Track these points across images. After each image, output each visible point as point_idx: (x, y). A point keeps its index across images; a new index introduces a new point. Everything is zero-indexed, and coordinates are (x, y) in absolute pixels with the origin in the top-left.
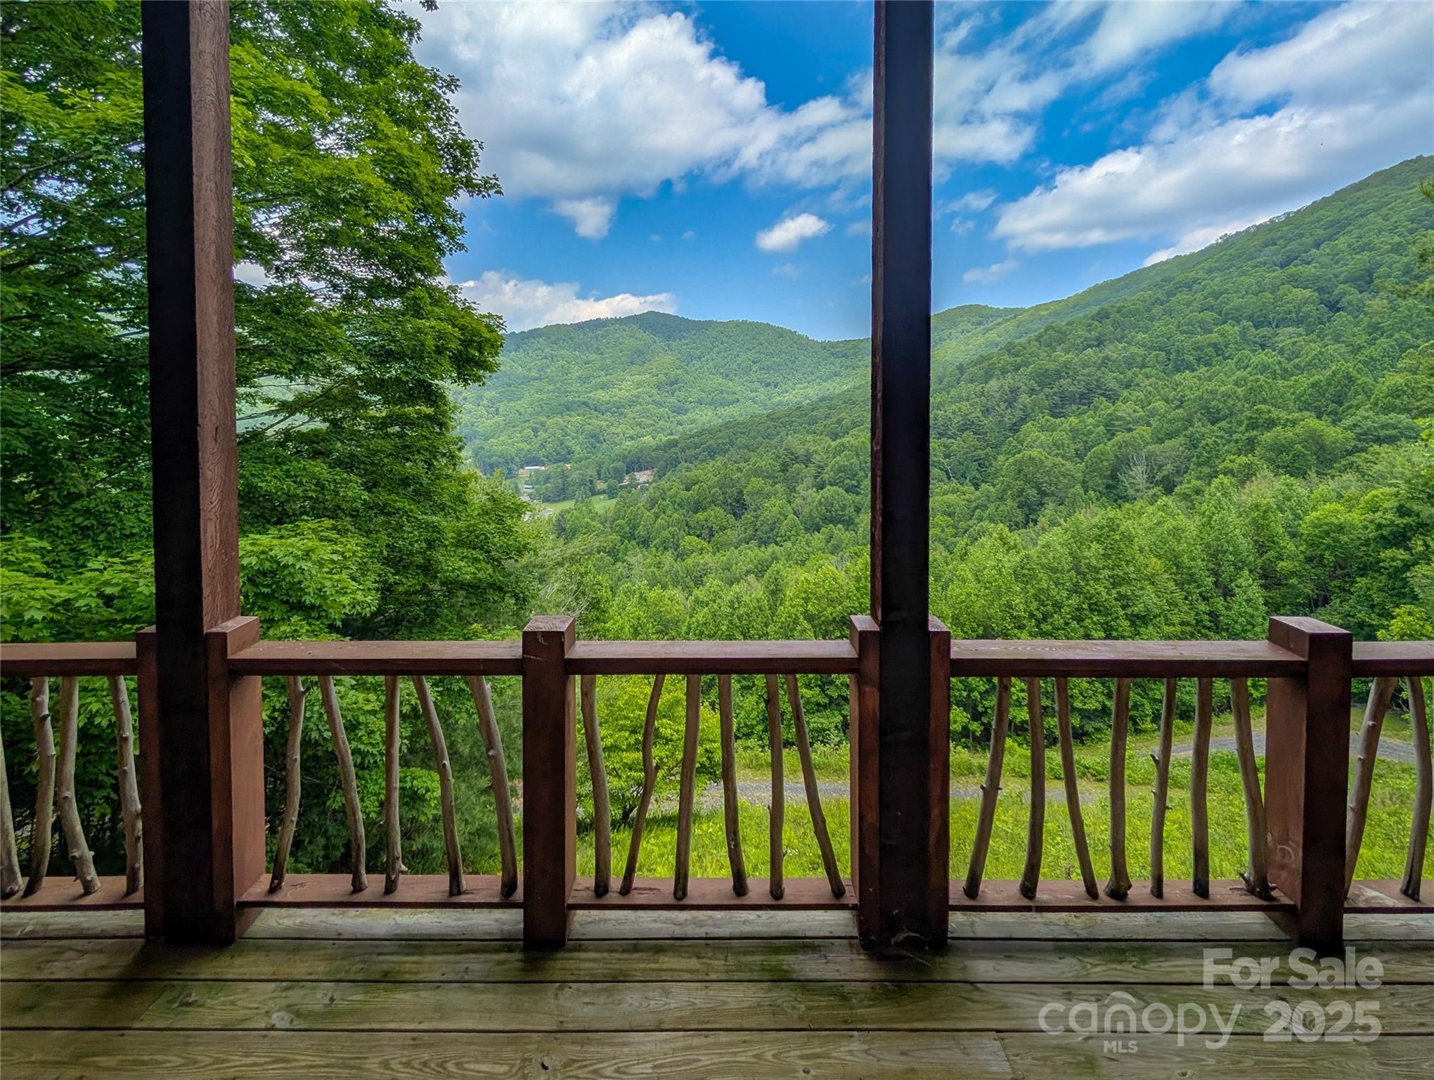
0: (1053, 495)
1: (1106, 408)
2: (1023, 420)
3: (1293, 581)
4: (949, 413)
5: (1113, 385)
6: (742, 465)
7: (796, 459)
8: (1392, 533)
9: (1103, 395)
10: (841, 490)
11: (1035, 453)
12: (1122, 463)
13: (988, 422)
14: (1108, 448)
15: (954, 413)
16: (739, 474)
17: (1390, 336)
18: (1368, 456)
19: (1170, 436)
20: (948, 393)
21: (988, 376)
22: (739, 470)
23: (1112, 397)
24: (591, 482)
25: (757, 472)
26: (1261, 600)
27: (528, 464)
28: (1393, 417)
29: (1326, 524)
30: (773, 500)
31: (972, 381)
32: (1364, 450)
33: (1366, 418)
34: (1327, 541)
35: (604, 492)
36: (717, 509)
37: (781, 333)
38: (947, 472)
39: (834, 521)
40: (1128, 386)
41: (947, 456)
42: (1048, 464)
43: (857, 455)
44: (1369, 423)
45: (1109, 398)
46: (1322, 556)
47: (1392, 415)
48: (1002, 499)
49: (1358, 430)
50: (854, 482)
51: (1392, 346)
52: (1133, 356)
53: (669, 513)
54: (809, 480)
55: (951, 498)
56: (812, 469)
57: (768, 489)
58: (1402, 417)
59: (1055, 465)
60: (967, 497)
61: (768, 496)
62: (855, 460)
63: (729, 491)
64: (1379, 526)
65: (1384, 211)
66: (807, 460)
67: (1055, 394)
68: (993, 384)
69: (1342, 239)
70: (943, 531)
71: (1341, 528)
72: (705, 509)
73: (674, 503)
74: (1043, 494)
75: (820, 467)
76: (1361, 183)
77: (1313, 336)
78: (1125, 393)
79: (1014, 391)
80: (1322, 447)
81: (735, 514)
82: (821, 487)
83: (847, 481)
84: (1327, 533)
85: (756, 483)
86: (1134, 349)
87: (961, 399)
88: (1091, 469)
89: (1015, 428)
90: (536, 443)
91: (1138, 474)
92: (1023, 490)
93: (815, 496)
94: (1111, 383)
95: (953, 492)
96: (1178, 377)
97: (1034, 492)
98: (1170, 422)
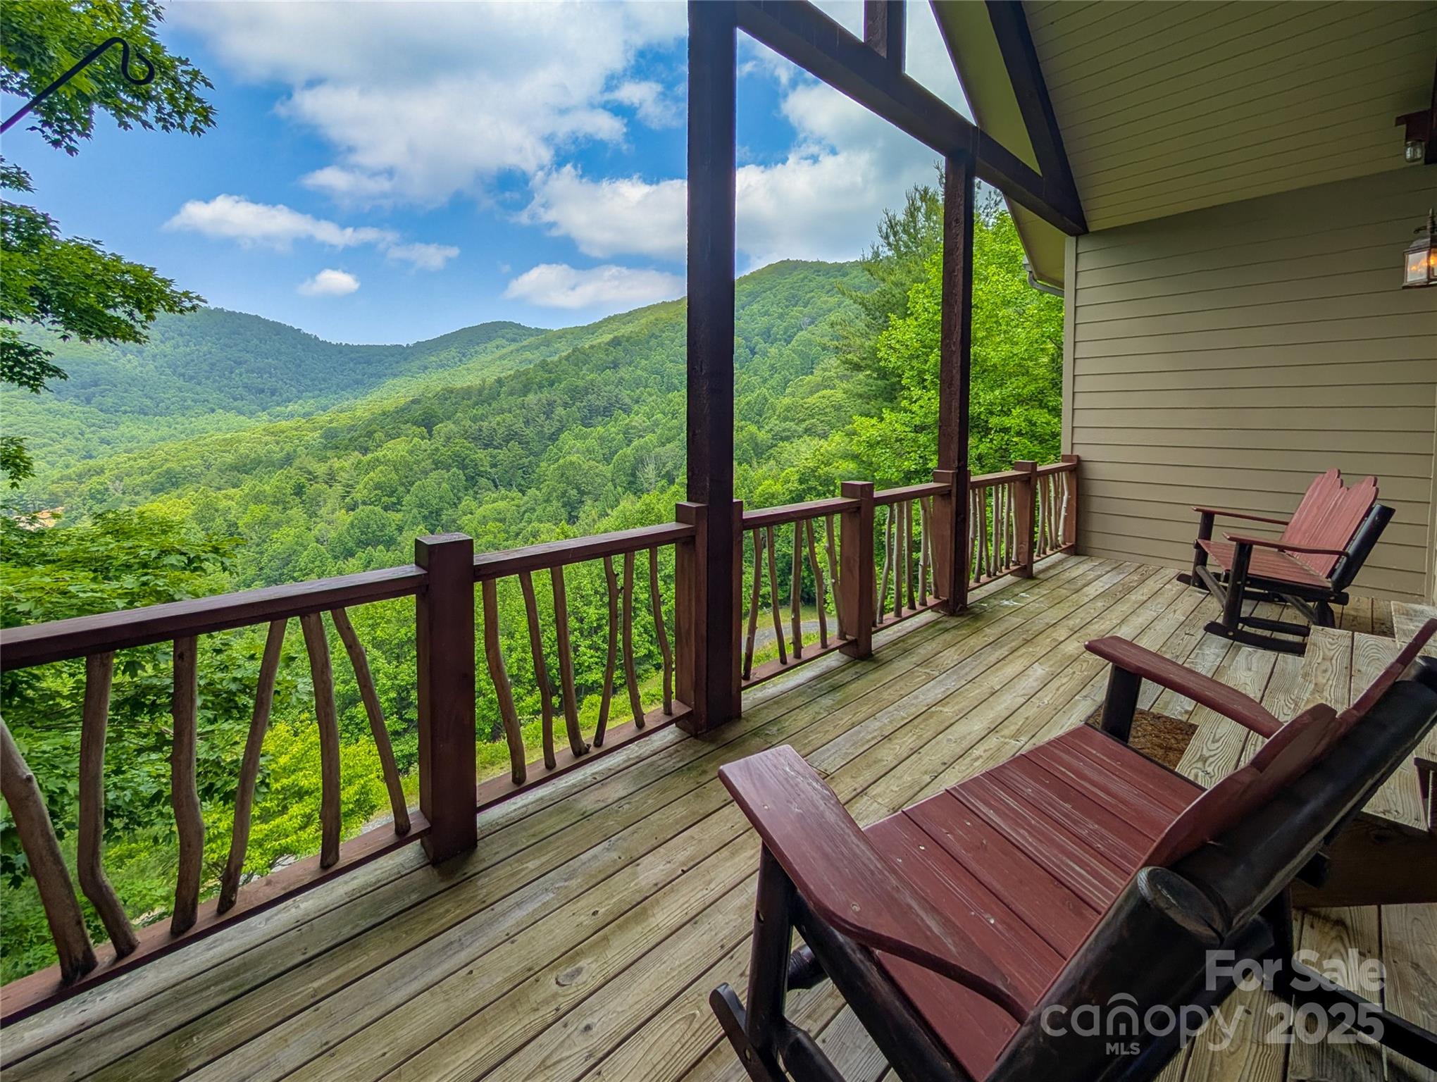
0: (589, 493)
1: (624, 420)
2: (560, 430)
4: (494, 424)
5: (627, 400)
7: (315, 479)
9: (620, 408)
10: (378, 509)
11: (574, 458)
12: (640, 462)
13: (529, 432)
14: (629, 452)
15: (498, 424)
17: (780, 373)
18: (778, 449)
19: (669, 440)
20: (490, 405)
21: (526, 390)
23: (627, 410)
25: (257, 498)
28: (788, 424)
30: (285, 529)
31: (511, 394)
32: (776, 445)
33: (775, 426)
38: (494, 481)
39: (375, 542)
40: (637, 402)
41: (494, 466)
42: (585, 466)
43: (396, 470)
44: (777, 428)
45: (625, 411)
48: (547, 501)
49: (772, 433)
50: (394, 500)
51: (781, 380)
52: (640, 377)
54: (335, 502)
55: (501, 505)
56: (339, 488)
57: (275, 516)
59: (591, 468)
60: (516, 502)
61: (277, 525)
62: (394, 476)
64: (791, 491)
65: (774, 291)
67: (585, 407)
68: (531, 398)
69: (755, 306)
70: (495, 537)
74: (582, 493)
75: (348, 486)
78: (636, 407)
79: (551, 404)
80: (757, 444)
82: (352, 507)
83: (384, 499)
86: (639, 372)
87: (502, 411)
88: (618, 469)
89: (554, 437)
91: (650, 471)
92: (566, 491)
93: (344, 517)
94: (625, 396)
95: (502, 499)
96: (670, 396)
97: (574, 492)
98: (670, 430)
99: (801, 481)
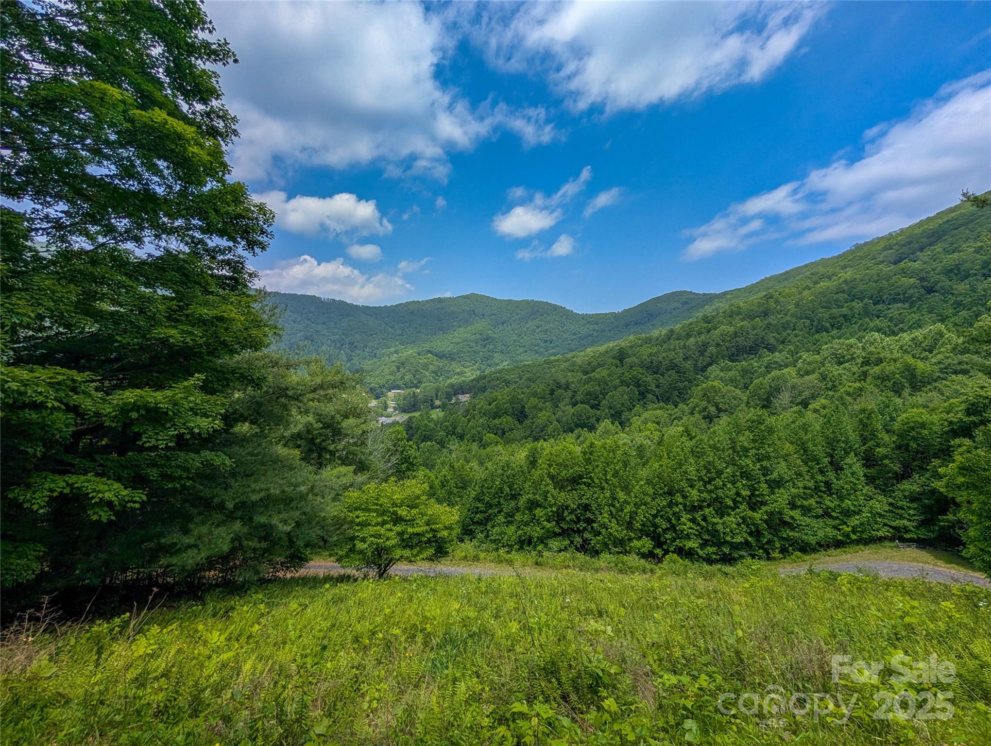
0: (726, 411)
1: (768, 357)
2: (710, 364)
3: (887, 462)
4: (660, 359)
5: (772, 341)
6: (525, 390)
7: (560, 387)
8: (960, 427)
9: (765, 348)
10: (588, 407)
11: (715, 383)
12: (776, 390)
13: (688, 365)
14: (765, 381)
15: (664, 358)
16: (523, 396)
17: (969, 309)
18: (947, 383)
19: (808, 373)
20: (662, 346)
21: (688, 336)
22: (523, 393)
23: (771, 349)
24: (432, 400)
25: (535, 394)
26: (862, 474)
27: (393, 389)
28: (966, 357)
29: (913, 422)
30: (544, 412)
31: (678, 339)
32: (945, 379)
33: (948, 358)
34: (913, 433)
35: (439, 407)
36: (509, 417)
37: (555, 308)
38: (657, 397)
39: (582, 426)
40: (783, 342)
41: (657, 387)
42: (724, 390)
43: (599, 384)
44: (950, 360)
45: (769, 350)
46: (908, 445)
47: (967, 355)
48: (692, 413)
49: (942, 366)
50: (597, 402)
51: (970, 316)
52: (788, 323)
53: (477, 418)
54: (567, 400)
55: (659, 412)
56: (570, 393)
57: (541, 405)
58: (975, 357)
59: (729, 391)
60: (669, 412)
61: (541, 410)
62: (597, 388)
63: (516, 406)
64: (951, 423)
65: (970, 226)
66: (567, 387)
67: (733, 347)
68: (692, 340)
69: (939, 245)
70: (652, 433)
71: (923, 425)
72: (500, 417)
73: (480, 412)
74: (719, 410)
75: (575, 392)
76: (956, 207)
77: (915, 309)
78: (781, 347)
79: (705, 345)
80: (914, 377)
81: (519, 421)
82: (574, 404)
83: (592, 401)
84: (913, 429)
85: (534, 401)
86: (788, 318)
87: (670, 350)
88: (753, 395)
89: (704, 369)
90: (399, 375)
91: (785, 397)
92: (706, 408)
93: (570, 410)
94: (771, 338)
95: (661, 409)
96: (817, 336)
97: (713, 409)
98: (809, 363)
99: (968, 412)
